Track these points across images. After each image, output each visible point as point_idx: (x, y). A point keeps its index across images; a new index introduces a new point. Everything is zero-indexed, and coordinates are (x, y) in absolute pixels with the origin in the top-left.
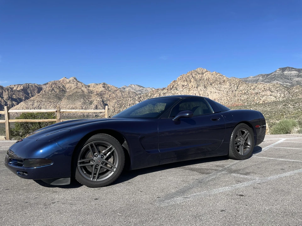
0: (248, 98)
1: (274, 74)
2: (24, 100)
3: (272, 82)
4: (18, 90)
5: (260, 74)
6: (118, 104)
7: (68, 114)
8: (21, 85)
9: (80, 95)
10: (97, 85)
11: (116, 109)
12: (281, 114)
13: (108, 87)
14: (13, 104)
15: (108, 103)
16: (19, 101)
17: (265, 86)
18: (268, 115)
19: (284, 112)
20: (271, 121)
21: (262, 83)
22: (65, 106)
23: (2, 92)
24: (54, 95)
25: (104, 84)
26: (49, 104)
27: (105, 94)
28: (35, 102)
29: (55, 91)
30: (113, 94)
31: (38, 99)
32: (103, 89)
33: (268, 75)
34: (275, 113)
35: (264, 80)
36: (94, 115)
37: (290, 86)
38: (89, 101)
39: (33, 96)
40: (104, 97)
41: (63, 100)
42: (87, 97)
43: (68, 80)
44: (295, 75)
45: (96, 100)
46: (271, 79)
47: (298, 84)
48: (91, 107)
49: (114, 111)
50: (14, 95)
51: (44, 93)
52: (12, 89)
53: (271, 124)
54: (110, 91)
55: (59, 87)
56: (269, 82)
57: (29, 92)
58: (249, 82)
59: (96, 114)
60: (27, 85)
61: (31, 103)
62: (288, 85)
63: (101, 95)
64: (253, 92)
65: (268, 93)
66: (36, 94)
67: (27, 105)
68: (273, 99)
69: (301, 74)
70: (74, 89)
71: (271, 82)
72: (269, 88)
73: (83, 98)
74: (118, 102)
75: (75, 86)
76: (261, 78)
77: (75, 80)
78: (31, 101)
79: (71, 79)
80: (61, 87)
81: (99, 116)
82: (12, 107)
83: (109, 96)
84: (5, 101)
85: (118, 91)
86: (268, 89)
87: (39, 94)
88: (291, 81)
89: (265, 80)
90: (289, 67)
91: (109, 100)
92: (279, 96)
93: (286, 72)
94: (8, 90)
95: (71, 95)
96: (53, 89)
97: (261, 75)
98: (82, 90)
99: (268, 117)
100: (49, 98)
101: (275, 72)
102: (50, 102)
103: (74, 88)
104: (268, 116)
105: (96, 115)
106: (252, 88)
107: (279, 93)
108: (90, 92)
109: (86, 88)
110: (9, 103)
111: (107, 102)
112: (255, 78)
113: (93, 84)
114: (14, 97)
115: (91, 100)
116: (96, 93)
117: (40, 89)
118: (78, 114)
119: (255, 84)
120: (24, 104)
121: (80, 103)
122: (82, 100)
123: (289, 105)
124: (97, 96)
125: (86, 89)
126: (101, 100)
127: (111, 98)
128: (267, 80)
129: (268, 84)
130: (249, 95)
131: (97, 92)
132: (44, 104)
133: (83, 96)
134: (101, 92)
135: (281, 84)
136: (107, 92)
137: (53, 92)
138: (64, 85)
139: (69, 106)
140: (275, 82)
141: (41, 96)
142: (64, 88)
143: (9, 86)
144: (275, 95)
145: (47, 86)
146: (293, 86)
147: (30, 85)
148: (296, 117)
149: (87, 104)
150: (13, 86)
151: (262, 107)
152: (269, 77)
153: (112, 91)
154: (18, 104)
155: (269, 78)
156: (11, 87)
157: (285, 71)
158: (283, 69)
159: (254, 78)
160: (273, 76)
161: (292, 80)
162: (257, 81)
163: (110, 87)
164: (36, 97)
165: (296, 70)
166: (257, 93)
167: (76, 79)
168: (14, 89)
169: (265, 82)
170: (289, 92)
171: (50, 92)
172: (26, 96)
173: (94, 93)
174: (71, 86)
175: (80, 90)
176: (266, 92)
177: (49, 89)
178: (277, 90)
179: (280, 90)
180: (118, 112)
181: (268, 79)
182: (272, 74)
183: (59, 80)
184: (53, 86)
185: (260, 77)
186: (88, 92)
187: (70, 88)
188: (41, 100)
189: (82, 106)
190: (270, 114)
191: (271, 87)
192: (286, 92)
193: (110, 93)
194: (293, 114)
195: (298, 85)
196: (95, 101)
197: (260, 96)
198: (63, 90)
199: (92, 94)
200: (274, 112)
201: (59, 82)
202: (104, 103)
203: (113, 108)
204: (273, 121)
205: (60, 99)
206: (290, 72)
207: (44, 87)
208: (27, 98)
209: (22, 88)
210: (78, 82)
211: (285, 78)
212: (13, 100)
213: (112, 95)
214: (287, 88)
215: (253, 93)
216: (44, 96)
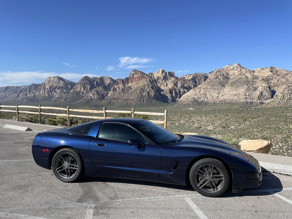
2: (193, 88)
4: (188, 79)
6: (288, 90)
7: (231, 101)
8: (191, 75)
9: (244, 81)
10: (264, 69)
11: (285, 96)
13: (277, 71)
14: (185, 91)
15: (276, 89)
16: (189, 89)
22: (228, 93)
23: (177, 81)
24: (218, 83)
25: (272, 68)
26: (213, 91)
27: (272, 79)
28: (202, 89)
29: (219, 79)
30: (283, 79)
31: (204, 86)
32: (271, 73)
36: (259, 102)
38: (253, 87)
39: (200, 84)
40: (271, 83)
41: (226, 87)
42: (251, 83)
43: (231, 67)
45: (262, 86)
48: (255, 94)
49: (284, 98)
50: (185, 84)
51: (209, 80)
52: (184, 78)
54: (279, 75)
55: (223, 75)
57: (197, 81)
59: (261, 101)
60: (196, 74)
61: (199, 90)
63: (267, 80)
66: (203, 82)
67: (195, 92)
70: (237, 76)
73: (247, 84)
74: (289, 88)
75: (239, 73)
77: (238, 66)
78: (198, 88)
79: (235, 65)
80: (225, 74)
81: (264, 103)
82: (184, 93)
83: (277, 81)
84: (179, 89)
85: (289, 75)
87: (205, 82)
91: (277, 86)
94: (181, 80)
95: (234, 82)
96: (217, 77)
98: (246, 76)
100: (213, 86)
102: (214, 89)
103: (237, 74)
105: (260, 103)
108: (255, 78)
109: (250, 73)
110: (182, 90)
111: (274, 88)
113: (258, 69)
114: (186, 85)
115: (256, 86)
116: (261, 79)
117: (206, 78)
118: (241, 100)
120: (193, 91)
121: (243, 90)
122: (245, 86)
124: (263, 82)
125: (250, 75)
126: (267, 85)
127: (279, 84)
131: (262, 77)
132: (209, 91)
133: (247, 82)
134: (268, 77)
136: (275, 76)
137: (217, 79)
138: (228, 72)
139: (232, 92)
141: (207, 83)
142: (228, 75)
143: (182, 76)
145: (212, 74)
147: (198, 74)
149: (251, 90)
150: (185, 76)
153: (281, 75)
154: (188, 91)
156: (184, 77)
163: (279, 71)
164: (203, 85)
167: (240, 65)
168: (186, 79)
171: (214, 80)
172: (194, 84)
173: (259, 79)
174: (234, 73)
175: (243, 77)
177: (214, 76)
180: (288, 99)
183: (224, 68)
184: (218, 74)
186: (252, 78)
187: (234, 75)
188: (207, 88)
189: (246, 92)
193: (278, 78)
196: (260, 87)
198: (226, 77)
199: (257, 80)
201: (223, 69)
202: (271, 89)
203: (282, 95)
205: (223, 86)
207: (209, 75)
208: (195, 86)
209: (191, 77)
210: (242, 68)
212: (185, 88)
213: (281, 80)
216: (210, 84)
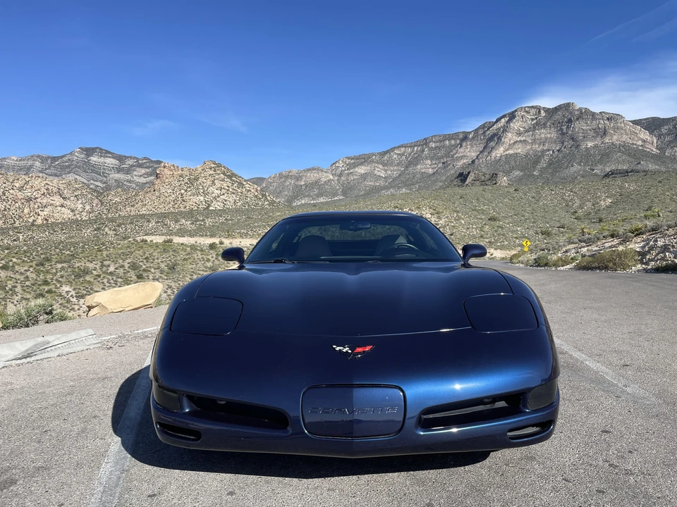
0: (5, 210)
1: (69, 159)
3: (64, 176)
5: (37, 154)
12: (96, 247)
17: (49, 183)
18: (69, 250)
19: (103, 244)
20: (77, 265)
21: (41, 175)
33: (54, 159)
34: (83, 247)
35: (46, 169)
37: (102, 189)
44: (113, 168)
46: (61, 169)
47: (118, 187)
53: (77, 270)
56: (56, 176)
58: (8, 169)
62: (98, 186)
64: (20, 195)
65: (56, 199)
68: (67, 214)
69: (124, 166)
71: (61, 175)
72: (59, 189)
76: (38, 164)
86: (55, 190)
88: (105, 179)
89: (49, 168)
90: (101, 149)
92: (81, 208)
93: (94, 159)
97: (38, 156)
99: (68, 254)
101: (71, 153)
104: (68, 252)
106: (17, 185)
107: (80, 202)
112: (23, 162)
119: (23, 176)
123: (107, 229)
128: (52, 171)
129: (56, 180)
130: (9, 203)
135: (84, 183)
140: (71, 177)
144: (73, 206)
146: (108, 188)
148: (128, 255)
151: (47, 233)
152: (57, 163)
155: (56, 166)
157: (91, 155)
158: (89, 151)
159: (20, 160)
160: (67, 164)
161: (106, 177)
162: (28, 170)
165: (115, 156)
166: (29, 200)
169: (47, 174)
170: (101, 201)
176: (51, 198)
178: (76, 196)
179: (82, 194)
181: (54, 167)
182: (65, 159)
185: (34, 160)
190: (72, 249)
191: (62, 188)
192: (96, 201)
194: (121, 249)
195: (120, 189)
197: (36, 206)
200: (81, 244)
204: (79, 264)
206: (102, 160)
211: (93, 171)
214: (99, 194)
215: (20, 197)
